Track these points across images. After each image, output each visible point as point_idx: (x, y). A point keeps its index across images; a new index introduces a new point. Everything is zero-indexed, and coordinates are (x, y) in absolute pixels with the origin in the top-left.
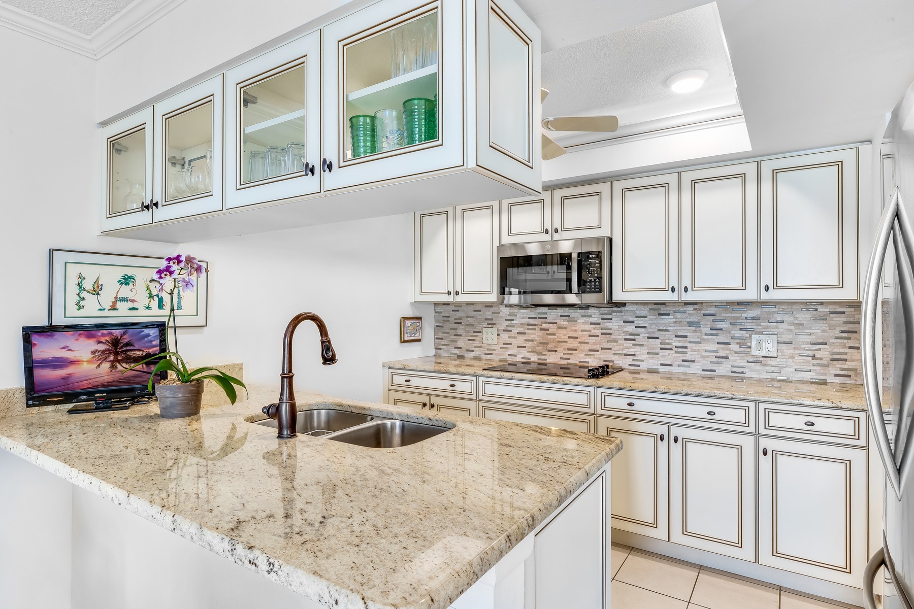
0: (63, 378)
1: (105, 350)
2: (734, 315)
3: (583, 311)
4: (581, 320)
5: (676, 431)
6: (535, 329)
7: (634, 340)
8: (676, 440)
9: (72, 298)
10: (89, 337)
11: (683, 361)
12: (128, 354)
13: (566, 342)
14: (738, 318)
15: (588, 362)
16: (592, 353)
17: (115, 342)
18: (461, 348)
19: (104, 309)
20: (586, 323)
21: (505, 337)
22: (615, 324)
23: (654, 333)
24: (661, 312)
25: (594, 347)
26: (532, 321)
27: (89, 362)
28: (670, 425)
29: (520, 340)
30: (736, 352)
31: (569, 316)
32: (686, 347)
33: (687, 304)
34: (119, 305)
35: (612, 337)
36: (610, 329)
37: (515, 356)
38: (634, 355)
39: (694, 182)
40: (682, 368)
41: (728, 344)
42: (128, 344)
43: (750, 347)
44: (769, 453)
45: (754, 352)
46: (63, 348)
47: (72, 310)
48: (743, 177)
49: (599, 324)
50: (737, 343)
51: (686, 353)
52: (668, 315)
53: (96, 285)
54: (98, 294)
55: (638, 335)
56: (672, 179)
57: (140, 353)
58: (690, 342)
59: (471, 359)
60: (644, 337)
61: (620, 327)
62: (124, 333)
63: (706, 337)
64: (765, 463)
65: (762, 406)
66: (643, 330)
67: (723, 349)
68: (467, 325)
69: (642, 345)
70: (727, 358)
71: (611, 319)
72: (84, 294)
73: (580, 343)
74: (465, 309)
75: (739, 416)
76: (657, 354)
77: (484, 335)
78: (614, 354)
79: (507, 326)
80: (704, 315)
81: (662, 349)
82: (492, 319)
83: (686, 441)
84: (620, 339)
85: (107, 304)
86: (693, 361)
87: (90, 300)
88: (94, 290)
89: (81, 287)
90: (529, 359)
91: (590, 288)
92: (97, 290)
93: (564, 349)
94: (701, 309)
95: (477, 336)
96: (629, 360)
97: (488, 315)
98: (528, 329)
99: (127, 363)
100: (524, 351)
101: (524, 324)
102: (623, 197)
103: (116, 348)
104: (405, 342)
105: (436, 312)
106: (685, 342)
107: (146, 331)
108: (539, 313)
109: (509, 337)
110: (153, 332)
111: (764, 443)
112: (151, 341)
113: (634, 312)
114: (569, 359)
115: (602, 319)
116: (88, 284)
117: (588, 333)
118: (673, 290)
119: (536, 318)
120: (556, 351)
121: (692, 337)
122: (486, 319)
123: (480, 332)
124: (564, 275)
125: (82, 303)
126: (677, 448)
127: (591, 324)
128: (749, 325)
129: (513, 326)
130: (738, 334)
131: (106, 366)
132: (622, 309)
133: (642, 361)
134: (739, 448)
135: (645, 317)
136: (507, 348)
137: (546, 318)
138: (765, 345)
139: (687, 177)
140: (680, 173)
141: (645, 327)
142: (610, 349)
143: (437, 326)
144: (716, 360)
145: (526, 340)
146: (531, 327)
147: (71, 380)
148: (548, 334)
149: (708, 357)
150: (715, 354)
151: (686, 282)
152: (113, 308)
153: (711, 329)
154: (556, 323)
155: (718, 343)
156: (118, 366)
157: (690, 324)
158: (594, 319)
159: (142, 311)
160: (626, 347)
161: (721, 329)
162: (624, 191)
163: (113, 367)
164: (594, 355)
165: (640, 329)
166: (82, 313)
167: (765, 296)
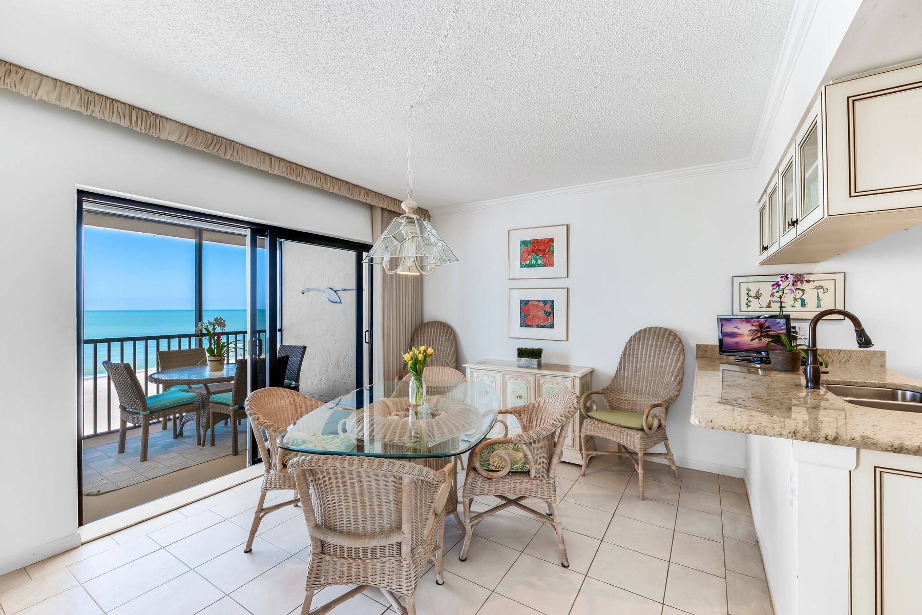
0: (736, 343)
1: (756, 330)
9: (744, 301)
10: (750, 323)
12: (768, 333)
17: (761, 326)
19: (763, 307)
27: (747, 335)
34: (772, 304)
42: (768, 327)
46: (735, 327)
47: (744, 308)
53: (757, 294)
54: (759, 299)
57: (774, 332)
62: (766, 321)
72: (750, 299)
85: (765, 304)
87: (754, 302)
88: (756, 296)
89: (748, 295)
92: (758, 297)
99: (767, 338)
103: (761, 329)
107: (778, 320)
110: (782, 321)
112: (781, 326)
116: (753, 294)
125: (749, 304)
147: (739, 345)
152: (769, 306)
156: (763, 339)
159: (789, 309)
163: (760, 339)
166: (750, 309)
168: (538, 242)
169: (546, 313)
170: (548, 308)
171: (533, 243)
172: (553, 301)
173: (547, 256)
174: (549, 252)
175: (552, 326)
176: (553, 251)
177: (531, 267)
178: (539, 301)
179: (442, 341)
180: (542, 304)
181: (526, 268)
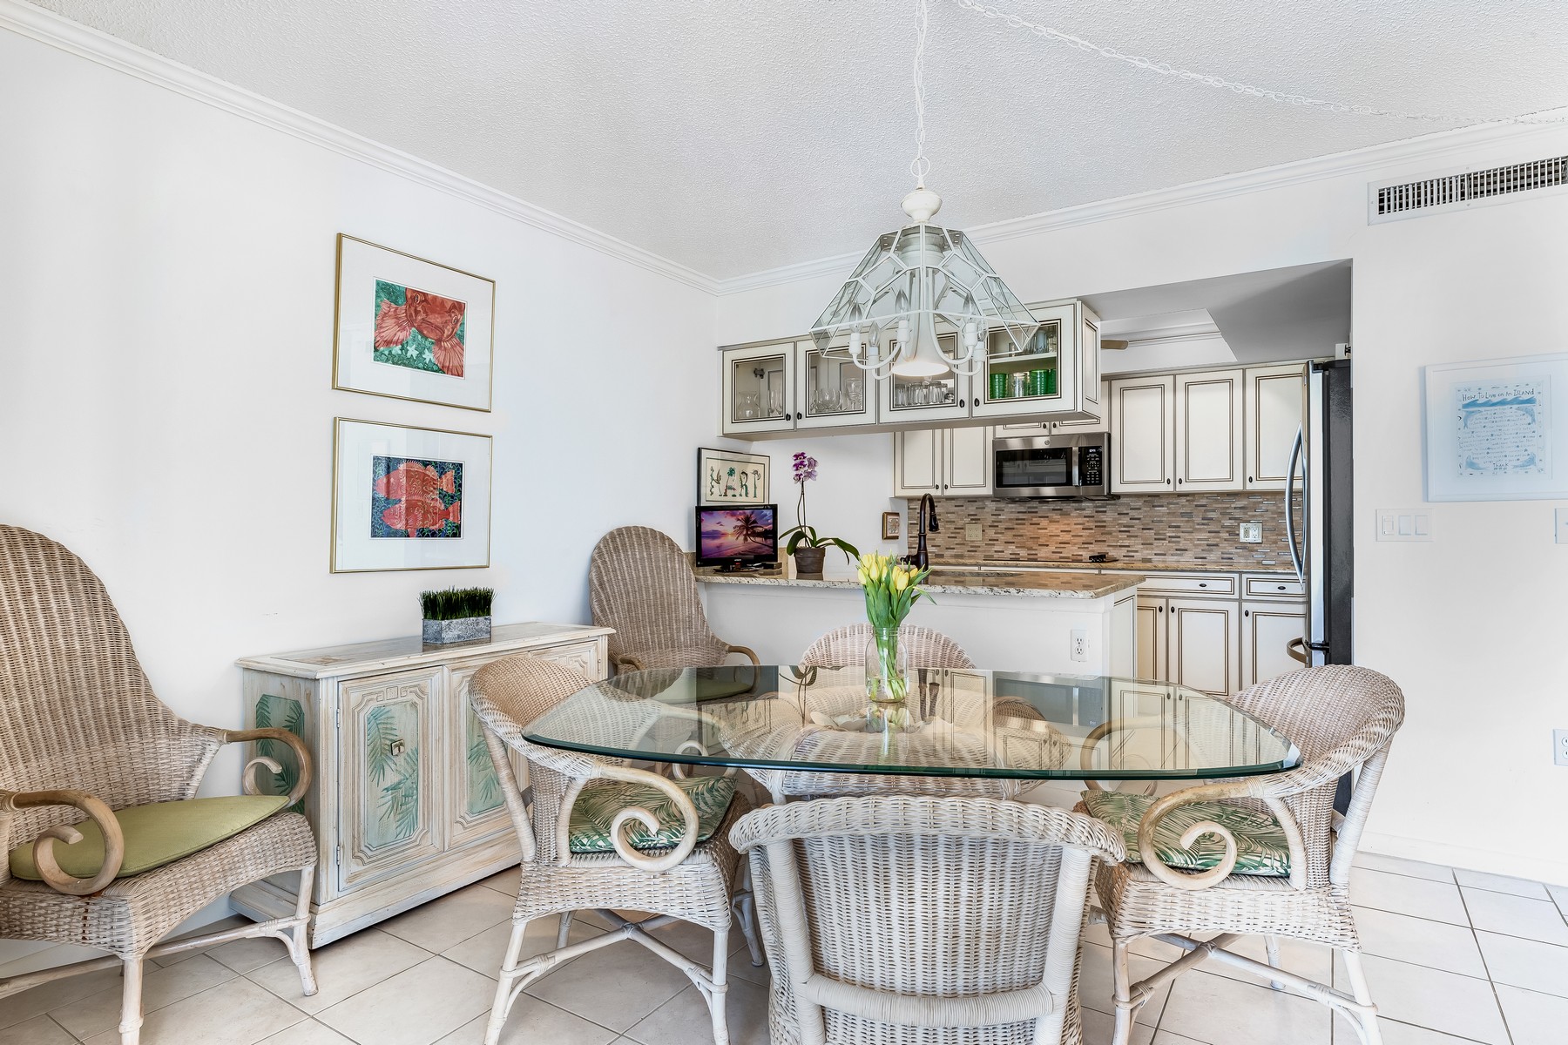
0: (718, 547)
1: (741, 526)
2: (1224, 506)
3: (1077, 505)
4: (1074, 514)
5: (1172, 603)
6: (1024, 524)
7: (1129, 531)
8: (1173, 611)
10: (733, 515)
11: (1177, 550)
12: (754, 529)
13: (1058, 536)
14: (1227, 508)
15: (1081, 555)
16: (1086, 546)
17: (747, 520)
18: (939, 546)
20: (1079, 516)
21: (991, 533)
22: (1109, 516)
23: (1148, 524)
24: (1156, 504)
25: (1089, 540)
26: (1021, 516)
27: (732, 535)
28: (1167, 598)
29: (1009, 536)
30: (1225, 540)
31: (1061, 510)
32: (1179, 537)
33: (1180, 495)
35: (1107, 529)
36: (1105, 522)
37: (1003, 552)
38: (1128, 546)
39: (1187, 385)
40: (1176, 557)
41: (1219, 532)
42: (755, 522)
43: (1238, 535)
44: (1250, 614)
45: (1242, 539)
46: (717, 524)
48: (1231, 381)
49: (1093, 517)
50: (1227, 532)
51: (1179, 542)
52: (1162, 506)
55: (1133, 527)
56: (1168, 381)
57: (761, 529)
58: (1183, 532)
59: (952, 556)
60: (1139, 529)
61: (1114, 519)
62: (752, 513)
63: (1198, 527)
64: (1247, 622)
65: (1245, 576)
66: (1138, 521)
67: (1214, 537)
68: (947, 522)
69: (1136, 536)
70: (1217, 545)
71: (1105, 512)
73: (1073, 536)
74: (944, 504)
75: (1226, 586)
76: (1151, 544)
77: (967, 532)
78: (1109, 546)
79: (993, 522)
80: (1196, 506)
81: (1156, 539)
82: (976, 515)
83: (1181, 611)
84: (1115, 532)
86: (1186, 550)
90: (1019, 554)
91: (1090, 480)
93: (1056, 543)
94: (1193, 501)
95: (959, 533)
96: (1123, 551)
97: (972, 510)
98: (1017, 524)
99: (753, 537)
100: (1012, 547)
101: (1012, 519)
102: (1122, 395)
103: (747, 525)
104: (888, 538)
105: (909, 509)
106: (1178, 532)
107: (765, 512)
108: (1029, 508)
109: (995, 533)
110: (769, 513)
111: (1246, 606)
112: (768, 520)
113: (1128, 504)
114: (1061, 553)
115: (1097, 512)
117: (1081, 526)
118: (1169, 482)
119: (1025, 512)
120: (1047, 545)
121: (1185, 526)
122: (969, 515)
123: (962, 529)
124: (1063, 469)
125: (712, 490)
126: (1173, 618)
127: (1085, 517)
128: (1238, 514)
129: (1000, 522)
130: (1227, 523)
131: (742, 538)
132: (1117, 501)
133: (1137, 552)
134: (1226, 613)
135: (1139, 509)
136: (994, 544)
137: (1036, 512)
138: (1252, 533)
139: (1181, 380)
140: (1175, 375)
141: (1139, 519)
142: (1104, 541)
143: (911, 524)
144: (1207, 547)
145: (1014, 535)
146: (1020, 522)
147: (720, 549)
148: (1038, 529)
149: (1200, 545)
150: (1206, 542)
151: (1181, 474)
153: (1203, 519)
154: (1047, 517)
155: (1209, 532)
156: (748, 539)
157: (1183, 515)
158: (1087, 512)
159: (738, 499)
160: (1121, 539)
161: (1212, 519)
162: (1123, 390)
163: (746, 539)
164: (1087, 548)
165: (1134, 521)
167: (1250, 487)
168: (426, 300)
169: (443, 496)
170: (446, 484)
171: (413, 299)
172: (461, 465)
173: (447, 345)
174: (451, 336)
175: (456, 533)
176: (461, 337)
177: (405, 365)
178: (426, 464)
179: (63, 612)
180: (432, 472)
181: (389, 366)
